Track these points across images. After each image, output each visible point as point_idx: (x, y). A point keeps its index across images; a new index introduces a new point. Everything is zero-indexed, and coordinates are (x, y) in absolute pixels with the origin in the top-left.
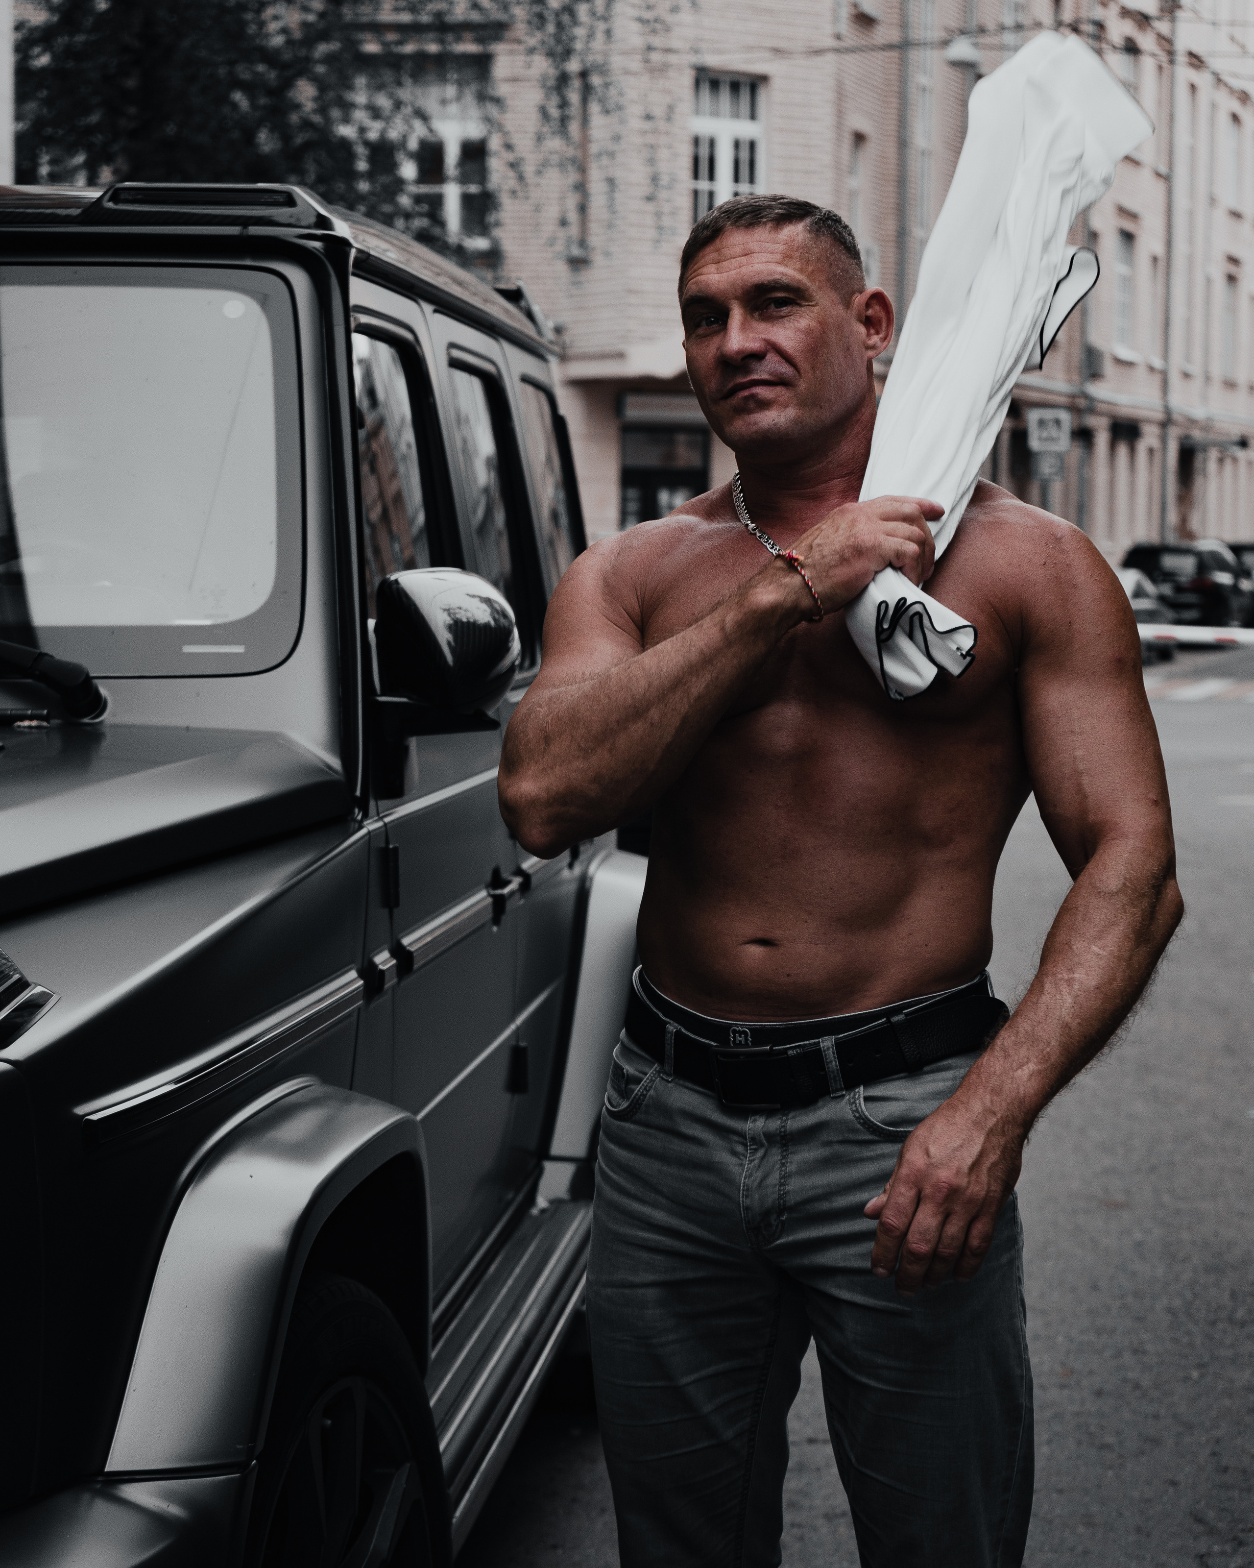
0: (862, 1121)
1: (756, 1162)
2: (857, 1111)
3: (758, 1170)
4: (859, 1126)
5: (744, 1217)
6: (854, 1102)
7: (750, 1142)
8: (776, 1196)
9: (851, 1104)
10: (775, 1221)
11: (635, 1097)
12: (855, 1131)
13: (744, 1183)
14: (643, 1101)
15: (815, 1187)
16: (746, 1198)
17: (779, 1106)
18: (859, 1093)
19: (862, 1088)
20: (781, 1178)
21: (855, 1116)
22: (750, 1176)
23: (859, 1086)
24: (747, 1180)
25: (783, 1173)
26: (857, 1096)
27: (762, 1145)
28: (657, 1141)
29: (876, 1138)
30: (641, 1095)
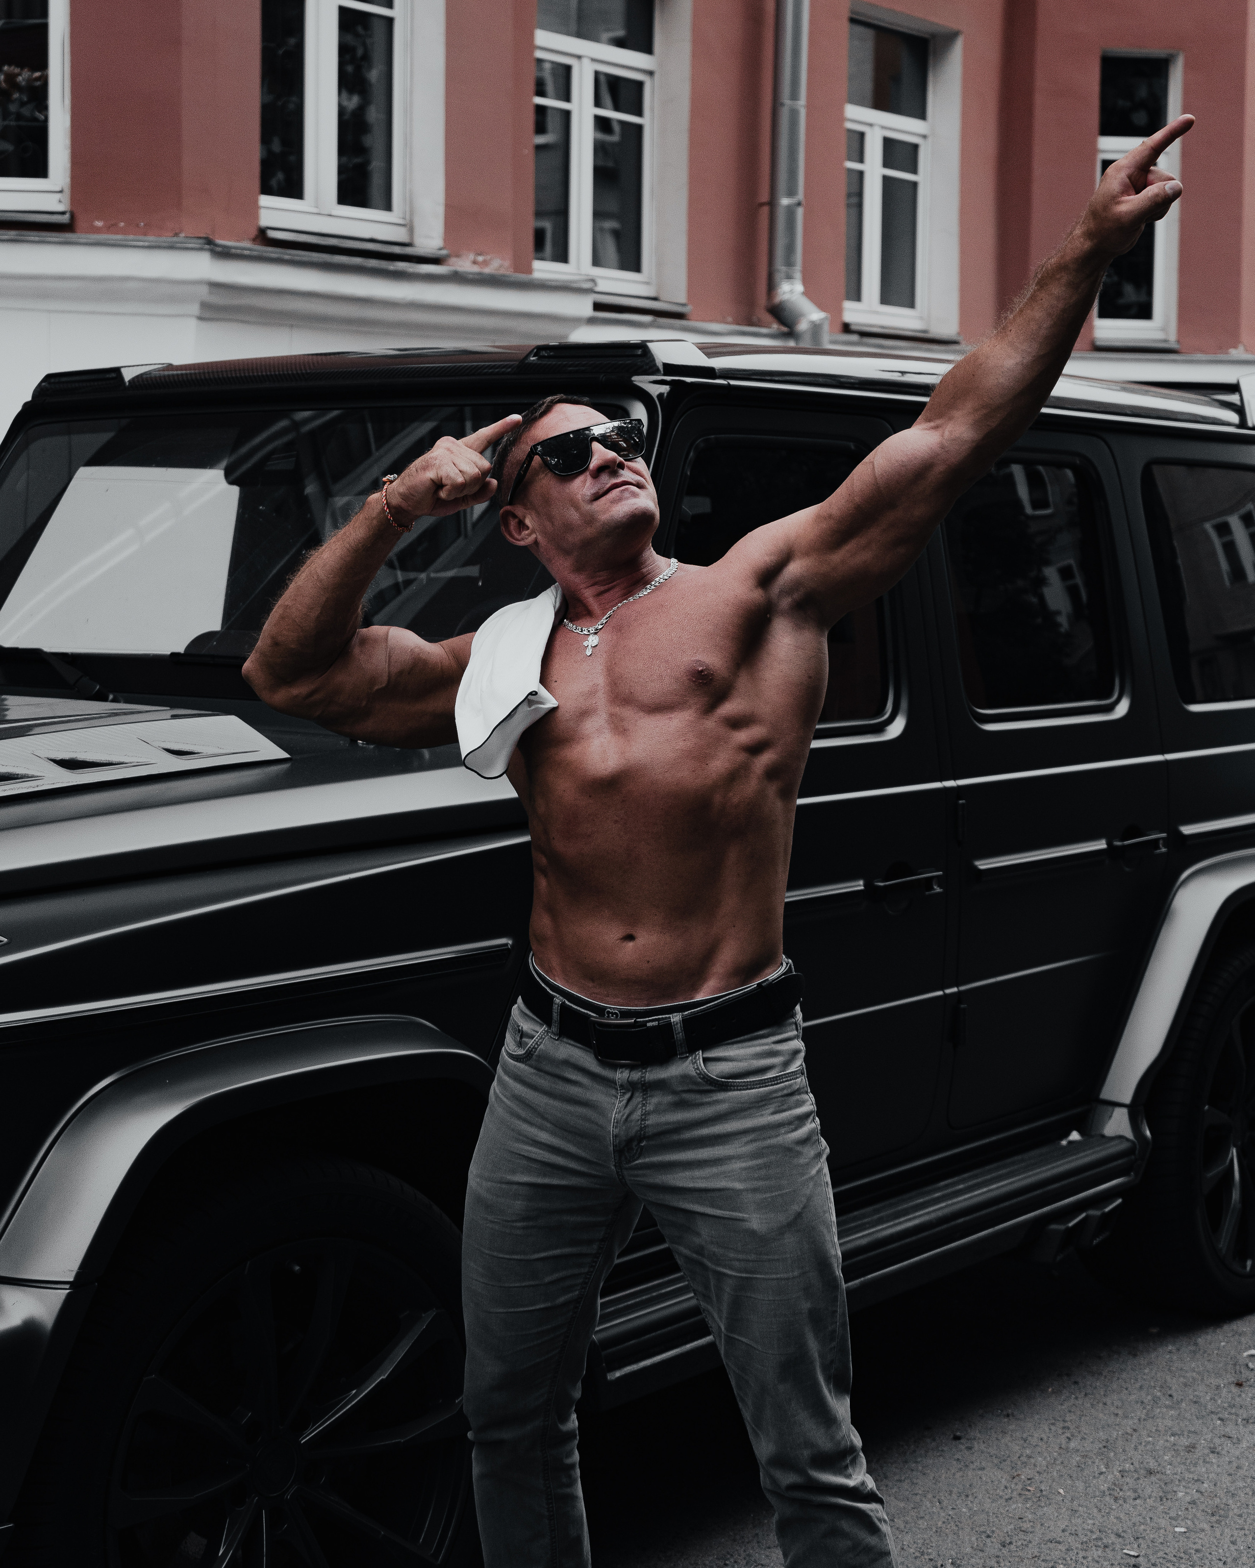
0: (702, 1076)
1: (624, 1102)
2: (698, 1069)
3: (625, 1108)
4: (700, 1080)
5: (613, 1142)
6: (696, 1062)
7: (620, 1087)
8: (637, 1128)
9: (693, 1064)
10: (636, 1146)
11: (528, 1049)
12: (696, 1083)
13: (615, 1117)
14: (535, 1052)
15: (668, 1123)
16: (616, 1128)
17: (640, 1063)
18: (699, 1055)
19: (701, 1052)
20: (642, 1115)
21: (696, 1073)
22: (620, 1112)
23: (699, 1050)
24: (616, 1115)
25: (644, 1111)
26: (698, 1057)
27: (628, 1090)
28: (544, 1082)
29: (713, 1088)
30: (533, 1048)
